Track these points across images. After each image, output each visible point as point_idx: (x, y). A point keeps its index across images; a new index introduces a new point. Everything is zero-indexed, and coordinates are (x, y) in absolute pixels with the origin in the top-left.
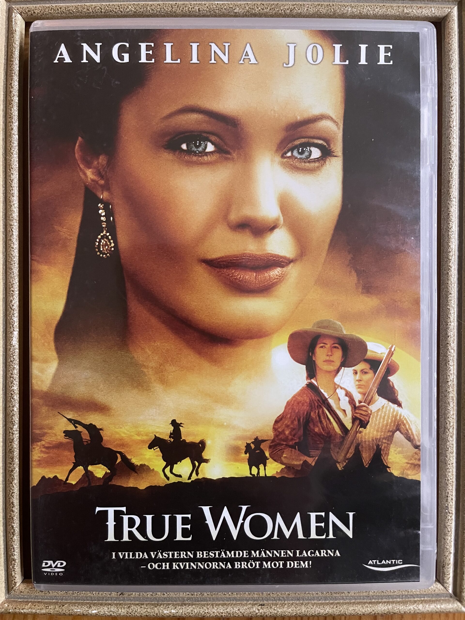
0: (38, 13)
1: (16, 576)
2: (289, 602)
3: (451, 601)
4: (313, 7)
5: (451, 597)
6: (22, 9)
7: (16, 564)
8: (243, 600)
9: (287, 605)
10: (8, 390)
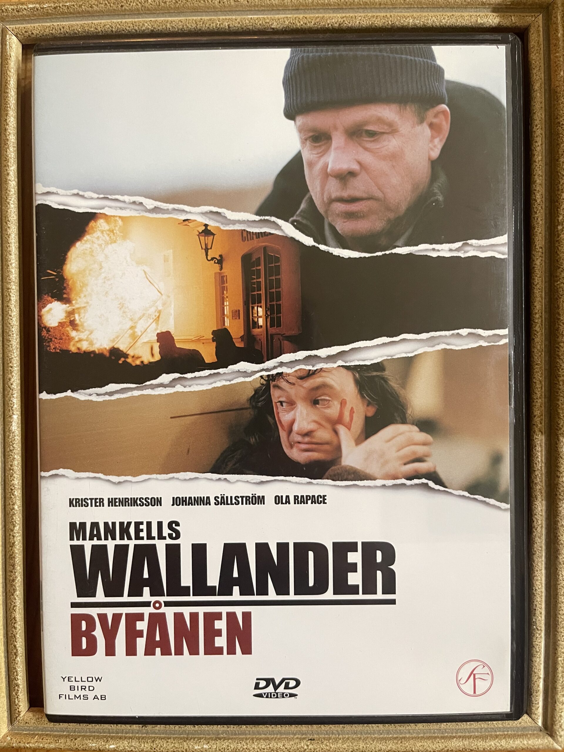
0: (37, 34)
1: (20, 704)
2: (344, 736)
3: (540, 736)
4: (367, 20)
5: (541, 730)
6: (17, 30)
7: (20, 690)
8: (289, 734)
9: (342, 739)
10: (7, 485)
